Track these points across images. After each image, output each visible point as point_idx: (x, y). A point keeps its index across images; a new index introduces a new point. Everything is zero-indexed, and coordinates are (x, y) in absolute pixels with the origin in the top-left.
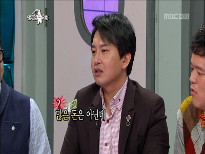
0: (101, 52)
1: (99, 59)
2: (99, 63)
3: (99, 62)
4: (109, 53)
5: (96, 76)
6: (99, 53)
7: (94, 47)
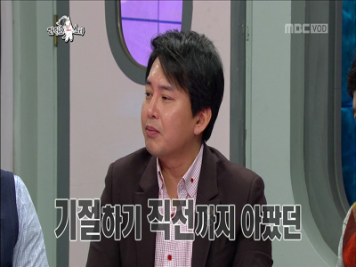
0: (160, 99)
1: (155, 109)
2: (154, 116)
3: (155, 114)
4: (174, 102)
5: (148, 137)
6: (157, 98)
7: (149, 83)
